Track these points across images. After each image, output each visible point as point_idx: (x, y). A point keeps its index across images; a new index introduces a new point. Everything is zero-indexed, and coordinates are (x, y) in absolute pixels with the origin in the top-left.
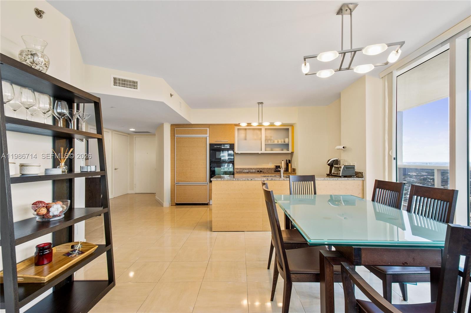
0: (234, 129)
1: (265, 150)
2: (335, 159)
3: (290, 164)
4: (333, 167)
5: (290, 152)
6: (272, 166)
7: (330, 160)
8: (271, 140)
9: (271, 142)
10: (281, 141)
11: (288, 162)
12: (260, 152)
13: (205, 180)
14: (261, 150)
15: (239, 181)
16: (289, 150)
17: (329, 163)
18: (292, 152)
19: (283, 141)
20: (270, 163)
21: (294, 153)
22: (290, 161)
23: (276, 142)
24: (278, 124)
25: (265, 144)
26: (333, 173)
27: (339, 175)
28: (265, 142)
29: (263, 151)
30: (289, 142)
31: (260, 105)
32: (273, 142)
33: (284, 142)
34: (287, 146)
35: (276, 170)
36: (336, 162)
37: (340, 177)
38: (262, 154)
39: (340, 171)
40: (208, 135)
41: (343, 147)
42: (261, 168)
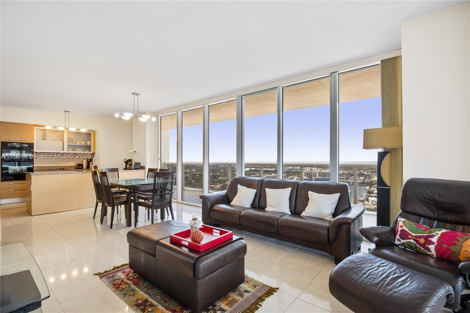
0: (34, 130)
1: (68, 150)
2: (129, 159)
3: (91, 163)
4: (128, 164)
5: (92, 152)
6: (72, 164)
7: (125, 159)
8: (73, 142)
9: (74, 144)
10: (83, 143)
11: (89, 161)
12: (62, 152)
14: (63, 150)
16: (91, 151)
17: (125, 161)
18: (93, 153)
19: (85, 143)
20: (71, 162)
21: (95, 154)
22: (91, 160)
23: (78, 144)
24: (84, 130)
25: (68, 145)
26: (128, 167)
28: (68, 143)
29: (66, 151)
30: (91, 144)
31: (67, 113)
33: (86, 144)
34: (89, 148)
35: (78, 167)
36: (130, 160)
37: (132, 169)
39: (132, 166)
41: (134, 152)
42: (62, 166)
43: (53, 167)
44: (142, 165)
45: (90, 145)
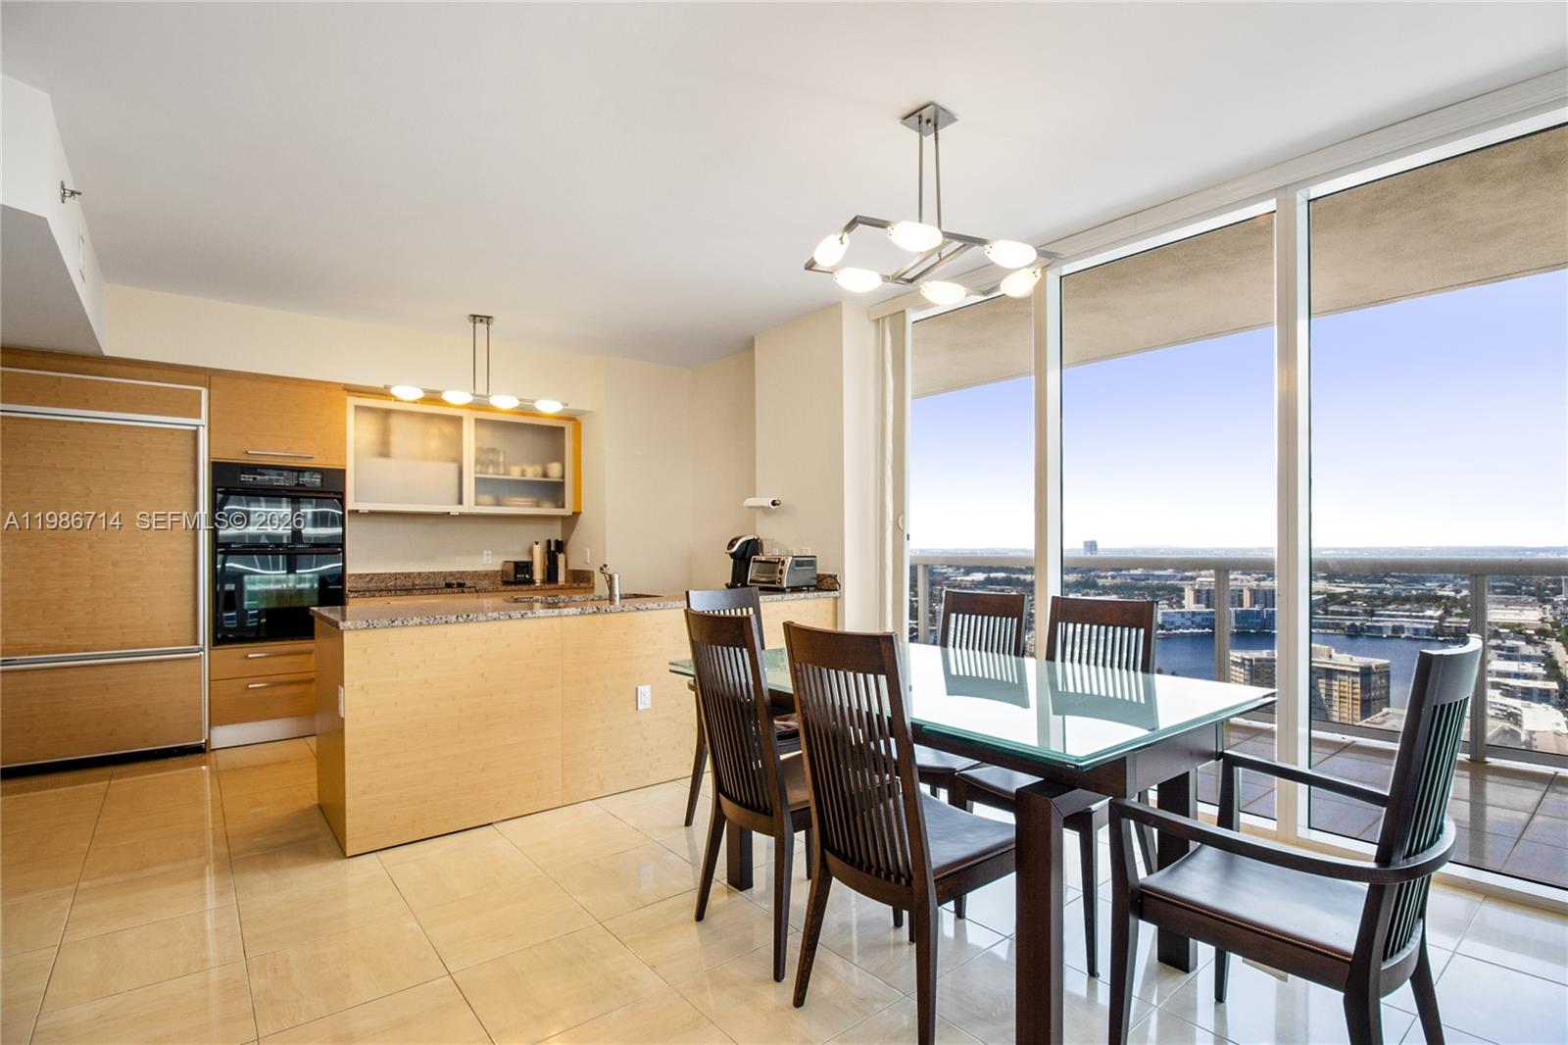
0: (344, 409)
1: (477, 504)
2: (751, 537)
3: (561, 557)
4: (752, 563)
5: (567, 511)
6: (489, 561)
7: (737, 539)
8: (496, 464)
9: (499, 474)
10: (532, 473)
11: (553, 548)
12: (455, 510)
13: (189, 637)
14: (460, 502)
15: (472, 625)
16: (563, 506)
17: (734, 549)
18: (574, 513)
19: (539, 469)
20: (485, 552)
21: (581, 517)
22: (560, 546)
23: (515, 473)
24: (549, 407)
25: (477, 479)
26: (751, 581)
27: (777, 585)
28: (476, 473)
29: (469, 506)
30: (563, 477)
31: (481, 327)
32: (504, 474)
33: (545, 475)
34: (553, 490)
35: (516, 577)
36: (753, 546)
37: (782, 591)
38: (462, 516)
39: (781, 572)
40: (204, 420)
41: (774, 503)
42: (451, 574)
43: (419, 574)
44: (822, 569)
45: (561, 480)
